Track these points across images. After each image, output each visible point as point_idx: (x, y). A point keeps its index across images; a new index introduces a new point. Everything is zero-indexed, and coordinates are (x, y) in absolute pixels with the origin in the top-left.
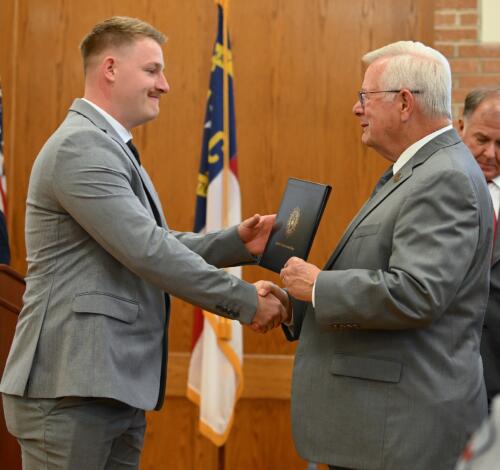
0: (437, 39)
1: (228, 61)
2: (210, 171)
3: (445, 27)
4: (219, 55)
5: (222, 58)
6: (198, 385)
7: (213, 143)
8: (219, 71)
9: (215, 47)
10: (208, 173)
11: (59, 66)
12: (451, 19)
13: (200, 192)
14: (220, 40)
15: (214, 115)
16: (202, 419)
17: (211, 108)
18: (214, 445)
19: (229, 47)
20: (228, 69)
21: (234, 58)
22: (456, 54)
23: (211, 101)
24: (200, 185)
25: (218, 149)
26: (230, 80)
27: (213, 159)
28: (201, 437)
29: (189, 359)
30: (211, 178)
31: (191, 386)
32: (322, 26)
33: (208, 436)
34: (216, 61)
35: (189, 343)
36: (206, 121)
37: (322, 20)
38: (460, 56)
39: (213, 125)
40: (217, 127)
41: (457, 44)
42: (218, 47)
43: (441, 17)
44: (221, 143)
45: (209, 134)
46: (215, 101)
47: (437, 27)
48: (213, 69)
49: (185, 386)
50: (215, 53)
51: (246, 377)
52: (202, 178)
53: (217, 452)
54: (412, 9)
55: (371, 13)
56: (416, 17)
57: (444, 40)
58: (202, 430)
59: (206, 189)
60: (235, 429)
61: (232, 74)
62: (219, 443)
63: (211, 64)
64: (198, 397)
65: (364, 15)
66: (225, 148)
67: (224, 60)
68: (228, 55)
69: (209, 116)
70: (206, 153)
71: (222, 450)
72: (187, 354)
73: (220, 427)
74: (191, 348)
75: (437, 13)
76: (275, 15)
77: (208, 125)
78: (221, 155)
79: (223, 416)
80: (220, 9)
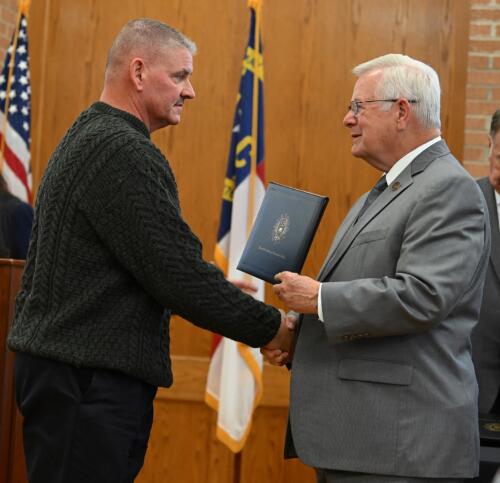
0: (472, 50)
1: (259, 65)
2: (237, 175)
3: (480, 38)
4: (250, 59)
5: (253, 62)
6: (217, 391)
7: (240, 147)
8: (250, 75)
9: (246, 51)
10: (234, 177)
11: (88, 65)
12: (486, 30)
13: (226, 197)
14: (252, 44)
15: (242, 119)
16: (220, 424)
17: (240, 111)
18: (230, 452)
19: (260, 51)
20: (259, 73)
21: (265, 64)
22: (491, 65)
23: (240, 105)
24: (226, 189)
25: (245, 154)
26: (260, 83)
27: (240, 164)
28: (217, 443)
29: (209, 363)
30: (237, 183)
31: (209, 391)
32: (354, 33)
33: (225, 442)
34: (247, 65)
35: (209, 348)
36: (235, 125)
37: (355, 27)
38: (495, 67)
39: (242, 128)
40: (246, 131)
41: (492, 56)
42: (250, 51)
43: (476, 27)
44: (249, 147)
45: (237, 138)
46: (244, 104)
47: (472, 38)
48: (244, 72)
49: (203, 392)
50: (246, 57)
51: (265, 385)
52: (228, 182)
53: (233, 459)
54: (446, 18)
55: (405, 20)
56: (451, 27)
57: (479, 51)
58: (220, 436)
59: (232, 194)
60: (251, 437)
61: (262, 79)
62: (235, 449)
63: (242, 68)
64: (216, 402)
65: (398, 23)
66: (253, 153)
67: (256, 64)
68: (259, 59)
69: (238, 120)
70: (233, 157)
71: (238, 456)
72: (206, 359)
73: (238, 433)
74: (211, 354)
75: (472, 23)
76: (307, 20)
77: (237, 129)
78: (249, 160)
79: (241, 422)
80: (253, 12)
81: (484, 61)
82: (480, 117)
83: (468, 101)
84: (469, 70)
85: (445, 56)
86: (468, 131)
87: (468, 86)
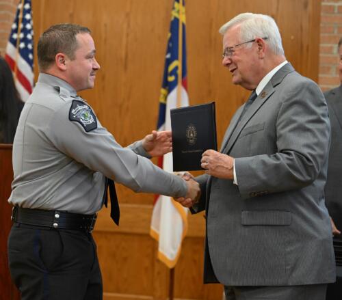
1: (183, 13)
2: (169, 87)
4: (177, 10)
5: (178, 12)
6: (158, 227)
7: (171, 68)
8: (176, 20)
9: (174, 4)
10: (167, 88)
13: (162, 100)
15: (172, 50)
16: (160, 250)
17: (171, 45)
18: (167, 267)
19: (183, 4)
20: (183, 19)
21: (187, 13)
22: (336, 11)
23: (171, 40)
24: (162, 96)
25: (174, 72)
26: (183, 26)
27: (171, 79)
28: (158, 261)
29: (152, 209)
30: (169, 91)
31: (153, 228)
34: (174, 14)
35: (153, 199)
36: (167, 53)
38: (339, 12)
39: (172, 56)
40: (174, 57)
41: (337, 5)
42: (176, 5)
44: (176, 68)
45: (168, 62)
46: (173, 40)
48: (172, 18)
49: (149, 228)
50: (174, 8)
51: (189, 223)
52: (163, 91)
53: (169, 272)
57: (328, 2)
58: (160, 257)
59: (166, 98)
60: (181, 257)
61: (185, 22)
62: (170, 266)
63: (171, 15)
64: (157, 235)
66: (179, 72)
67: (180, 13)
68: (183, 9)
69: (169, 50)
70: (166, 74)
71: (172, 270)
72: (151, 207)
73: (172, 255)
74: (154, 203)
77: (168, 56)
78: (176, 76)
79: (174, 248)
81: (331, 8)
82: (329, 45)
83: (322, 35)
84: (322, 14)
85: (306, 6)
86: (321, 55)
87: (321, 25)
